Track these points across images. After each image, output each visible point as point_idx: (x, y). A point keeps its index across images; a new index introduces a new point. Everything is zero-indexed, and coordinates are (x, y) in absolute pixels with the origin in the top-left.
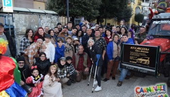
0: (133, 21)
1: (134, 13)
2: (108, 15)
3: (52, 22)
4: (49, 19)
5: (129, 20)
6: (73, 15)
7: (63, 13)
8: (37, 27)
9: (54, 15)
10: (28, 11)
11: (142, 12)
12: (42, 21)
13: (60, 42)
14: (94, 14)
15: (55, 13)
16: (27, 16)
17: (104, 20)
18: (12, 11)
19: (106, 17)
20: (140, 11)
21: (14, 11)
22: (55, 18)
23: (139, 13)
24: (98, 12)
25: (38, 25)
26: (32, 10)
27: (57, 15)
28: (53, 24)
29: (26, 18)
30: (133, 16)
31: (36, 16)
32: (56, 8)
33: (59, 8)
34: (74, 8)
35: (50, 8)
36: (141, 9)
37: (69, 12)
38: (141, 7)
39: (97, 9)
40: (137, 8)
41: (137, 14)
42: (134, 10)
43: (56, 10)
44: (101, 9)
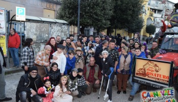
0: (144, 33)
1: (145, 24)
2: (119, 25)
3: (62, 32)
4: (60, 28)
5: (140, 31)
6: (84, 25)
7: (74, 23)
8: (47, 36)
9: (64, 24)
11: (154, 23)
12: (52, 30)
13: (72, 54)
14: (105, 25)
15: (65, 22)
16: (38, 24)
17: (114, 30)
19: (116, 28)
20: (151, 23)
21: (26, 19)
22: (65, 27)
23: (151, 25)
24: (109, 23)
25: (49, 34)
26: (43, 19)
27: (68, 25)
28: (63, 34)
29: (37, 26)
30: (145, 27)
31: (47, 25)
32: (67, 17)
33: (70, 18)
34: (85, 18)
35: (61, 17)
36: (153, 20)
37: (80, 21)
38: (152, 18)
39: (108, 20)
40: (148, 19)
41: (148, 25)
42: (145, 21)
43: (67, 19)
44: (112, 20)
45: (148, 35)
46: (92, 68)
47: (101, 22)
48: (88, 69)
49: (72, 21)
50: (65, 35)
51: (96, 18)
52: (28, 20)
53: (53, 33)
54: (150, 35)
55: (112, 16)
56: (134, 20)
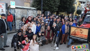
2: (63, 10)
3: (33, 13)
4: (32, 12)
5: (74, 13)
6: (45, 10)
7: (40, 9)
8: (26, 15)
9: (34, 10)
10: (22, 7)
11: (81, 9)
12: (29, 13)
14: (55, 10)
15: (35, 9)
16: (22, 10)
17: (60, 12)
19: (61, 11)
20: (79, 9)
21: (16, 7)
22: (35, 11)
23: (79, 10)
24: (57, 9)
26: (24, 7)
27: (36, 10)
28: (34, 14)
29: (21, 11)
30: (76, 11)
31: (26, 10)
32: (36, 6)
33: (37, 6)
34: (45, 7)
35: (33, 6)
36: (80, 7)
37: (43, 8)
38: (80, 6)
39: (57, 7)
40: (78, 7)
41: (78, 10)
42: (76, 8)
43: (36, 7)
44: (59, 7)
45: (77, 15)
46: (49, 31)
47: (53, 8)
48: (47, 32)
51: (51, 7)
52: (17, 8)
56: (70, 7)
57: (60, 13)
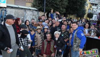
0: (86, 17)
1: (87, 12)
3: (33, 15)
4: (32, 13)
5: (84, 16)
6: (48, 11)
7: (42, 10)
8: (23, 18)
10: (18, 7)
11: (92, 12)
12: (26, 14)
14: (62, 11)
15: (36, 9)
18: (6, 7)
19: (69, 14)
20: (91, 11)
21: (7, 6)
22: (36, 13)
23: (90, 12)
24: (65, 10)
25: (24, 17)
26: (20, 7)
28: (34, 17)
29: (15, 11)
30: (87, 14)
31: (23, 11)
32: (37, 6)
33: (39, 6)
34: (49, 7)
36: (92, 10)
37: (46, 9)
38: (91, 9)
39: (64, 8)
40: (89, 9)
41: (89, 13)
42: (87, 10)
43: (37, 7)
44: (67, 8)
45: (88, 19)
47: (60, 9)
49: (41, 8)
50: (35, 17)
51: (56, 7)
53: (27, 16)
54: (90, 18)
55: (67, 6)
57: (68, 16)
